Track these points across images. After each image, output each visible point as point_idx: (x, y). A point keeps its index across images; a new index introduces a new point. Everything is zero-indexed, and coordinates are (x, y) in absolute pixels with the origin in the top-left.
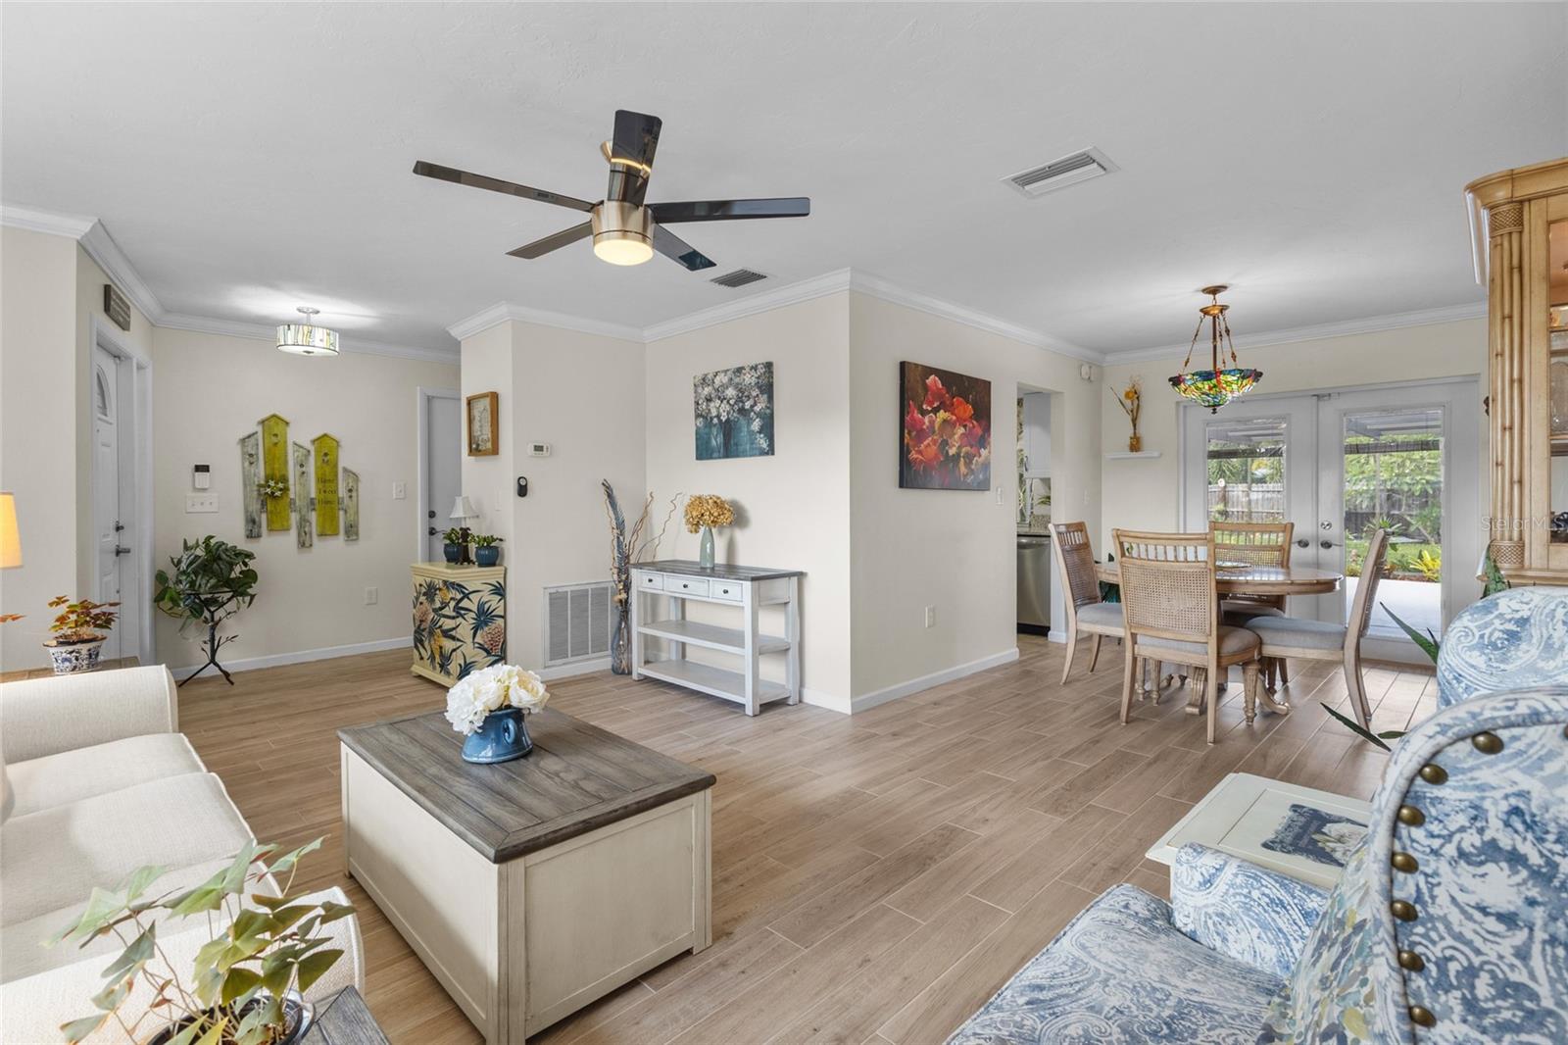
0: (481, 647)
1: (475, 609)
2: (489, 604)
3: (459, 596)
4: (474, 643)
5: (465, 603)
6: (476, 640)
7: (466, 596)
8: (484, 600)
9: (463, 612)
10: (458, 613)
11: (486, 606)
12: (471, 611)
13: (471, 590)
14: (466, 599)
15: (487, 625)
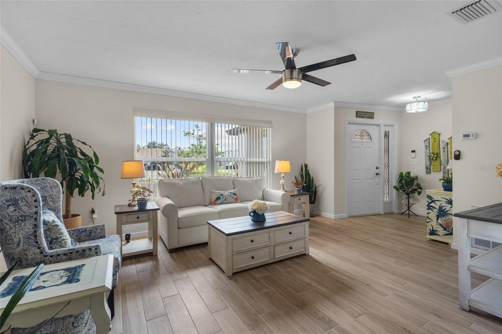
0: (441, 225)
1: (438, 207)
2: (446, 207)
3: (430, 201)
4: (437, 223)
5: (433, 204)
6: (438, 221)
7: (433, 201)
8: (443, 205)
9: (431, 208)
10: (429, 207)
11: (444, 208)
12: (436, 208)
13: (435, 200)
14: (433, 203)
15: (444, 217)
